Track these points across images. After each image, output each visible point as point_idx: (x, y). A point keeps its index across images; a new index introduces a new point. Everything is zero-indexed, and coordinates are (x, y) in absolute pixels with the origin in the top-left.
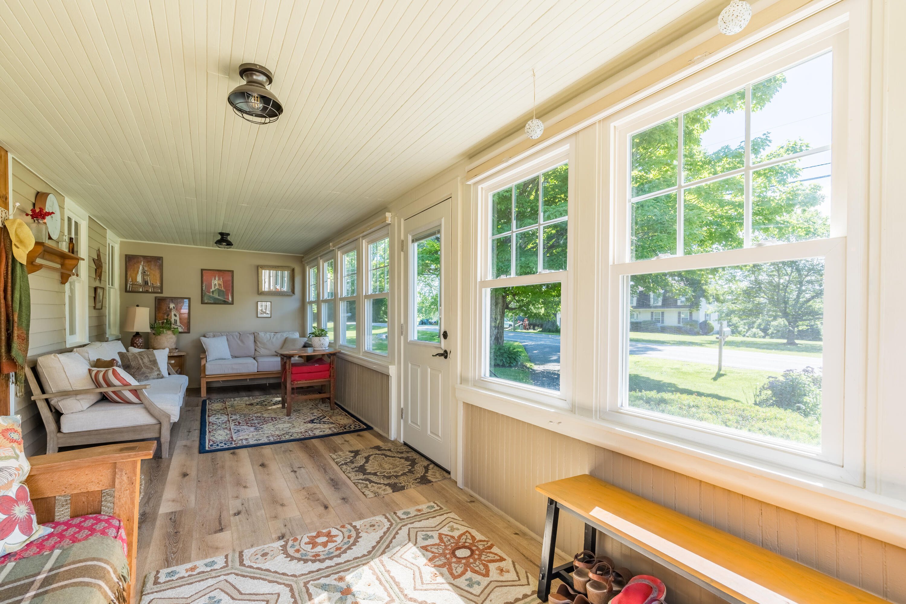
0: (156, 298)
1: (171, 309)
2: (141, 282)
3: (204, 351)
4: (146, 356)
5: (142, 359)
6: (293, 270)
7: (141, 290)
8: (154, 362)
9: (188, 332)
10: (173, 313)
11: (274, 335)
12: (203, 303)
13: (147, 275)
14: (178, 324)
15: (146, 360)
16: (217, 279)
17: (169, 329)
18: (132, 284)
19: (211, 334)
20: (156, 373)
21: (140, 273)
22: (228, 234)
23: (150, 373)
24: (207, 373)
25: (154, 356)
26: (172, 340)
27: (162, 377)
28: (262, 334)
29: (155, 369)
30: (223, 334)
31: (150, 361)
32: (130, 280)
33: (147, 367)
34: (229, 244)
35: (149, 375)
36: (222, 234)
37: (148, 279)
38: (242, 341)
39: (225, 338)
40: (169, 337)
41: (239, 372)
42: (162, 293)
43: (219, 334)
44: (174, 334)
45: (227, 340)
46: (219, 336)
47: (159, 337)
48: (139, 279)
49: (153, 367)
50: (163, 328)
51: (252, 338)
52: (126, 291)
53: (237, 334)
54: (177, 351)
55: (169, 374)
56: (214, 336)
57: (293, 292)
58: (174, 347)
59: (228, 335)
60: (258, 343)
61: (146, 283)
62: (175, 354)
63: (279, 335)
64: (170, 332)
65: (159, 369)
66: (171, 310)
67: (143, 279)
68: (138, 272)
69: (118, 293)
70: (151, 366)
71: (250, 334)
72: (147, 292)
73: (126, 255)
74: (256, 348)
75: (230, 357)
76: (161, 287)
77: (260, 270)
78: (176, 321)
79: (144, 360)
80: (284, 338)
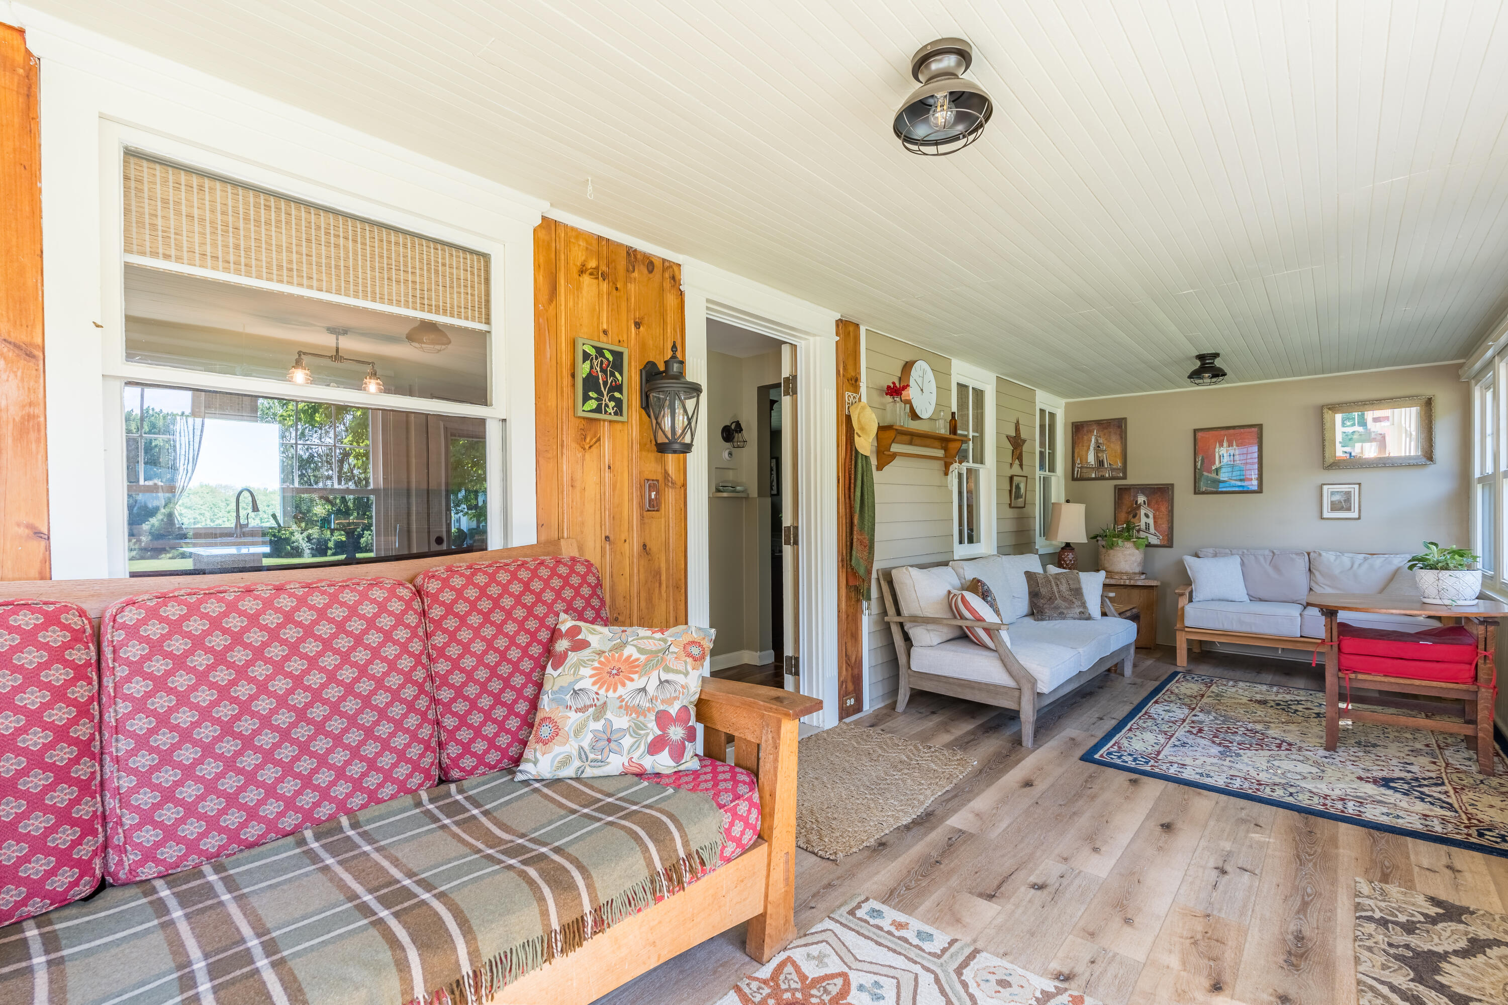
0: (1115, 486)
1: (1140, 505)
2: (1093, 463)
3: (1188, 582)
4: (1064, 581)
5: (1057, 585)
6: (1429, 404)
7: (1093, 476)
8: (1077, 592)
9: (1170, 546)
10: (1143, 512)
11: (1365, 559)
12: (1197, 492)
13: (1103, 451)
14: (1152, 530)
15: (1064, 588)
16: (1225, 444)
17: (1128, 539)
18: (1081, 468)
19: (1211, 550)
20: (1078, 610)
21: (1092, 448)
22: (1216, 355)
23: (1067, 608)
24: (1187, 623)
25: (1079, 582)
26: (1133, 559)
27: (1089, 618)
28: (1329, 557)
29: (1077, 603)
30: (1234, 551)
31: (1071, 590)
32: (1078, 461)
33: (1064, 599)
34: (1218, 374)
35: (1065, 612)
36: (1201, 357)
37: (1104, 456)
38: (1276, 568)
39: (1238, 560)
40: (1128, 552)
41: (1254, 630)
42: (1125, 478)
43: (1227, 551)
44: (1138, 549)
45: (1243, 564)
46: (1226, 555)
47: (1111, 552)
48: (1091, 458)
49: (1074, 600)
50: (1118, 537)
51: (1301, 564)
52: (1074, 479)
53: (1267, 552)
54: (1143, 577)
55: (1104, 614)
56: (1215, 555)
57: (1429, 456)
58: (1137, 570)
59: (1246, 556)
60: (1317, 573)
61: (1101, 463)
62: (1140, 583)
63: (1378, 561)
64: (1129, 545)
65: (1083, 604)
66: (1139, 507)
67: (1097, 457)
68: (1089, 448)
69: (1062, 482)
70: (1071, 598)
71: (1297, 554)
72: (1102, 478)
73: (1073, 423)
74: (1313, 584)
75: (1246, 598)
76: (1124, 469)
77: (1328, 415)
78: (1147, 525)
79: (1060, 586)
80: (1393, 568)
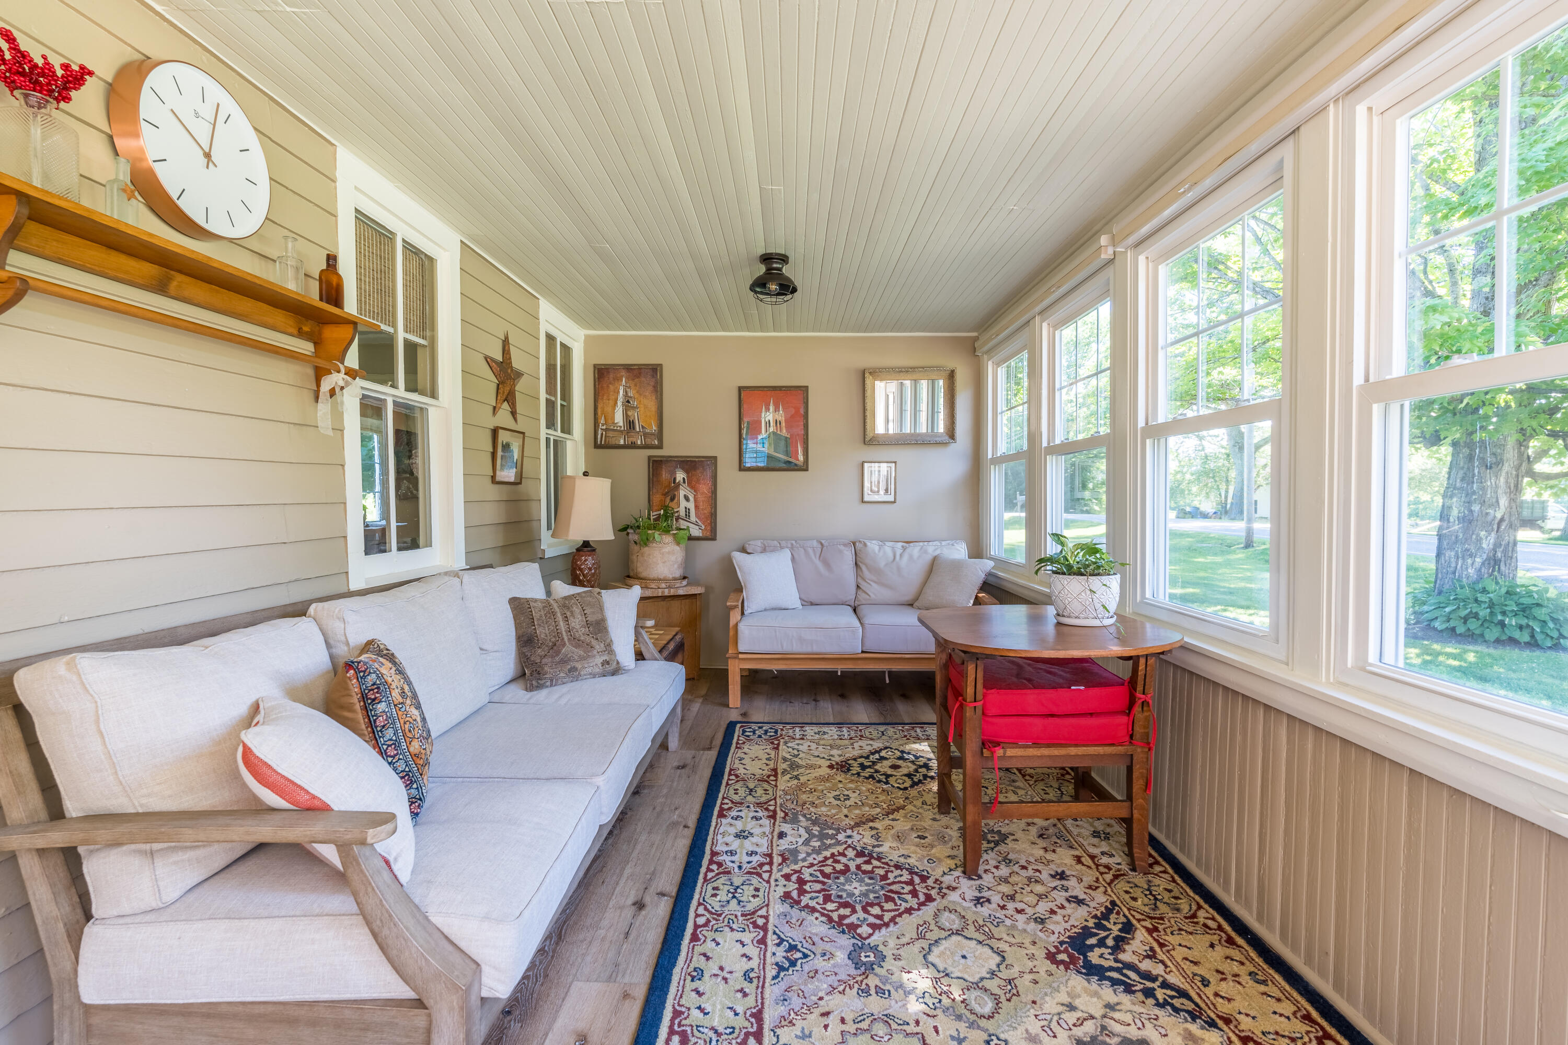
0: (649, 457)
1: (679, 484)
2: (621, 424)
3: (739, 589)
4: (577, 610)
5: (566, 619)
6: (951, 376)
7: (622, 442)
8: (599, 628)
9: (713, 538)
10: (682, 493)
11: (904, 549)
12: (742, 468)
13: (634, 408)
14: (693, 518)
15: (577, 622)
16: (772, 408)
17: (667, 531)
18: (606, 430)
19: (759, 543)
20: (599, 660)
21: (619, 403)
22: (783, 259)
23: (582, 659)
24: (742, 648)
25: (601, 609)
26: (673, 558)
27: (617, 671)
28: (873, 546)
29: (599, 646)
30: (783, 543)
31: (588, 624)
32: (602, 421)
33: (577, 642)
34: (787, 288)
35: (579, 665)
36: (766, 259)
37: (634, 415)
38: (827, 564)
39: (787, 554)
40: (667, 549)
41: (816, 649)
42: (660, 447)
43: (776, 543)
44: (678, 544)
45: (793, 559)
46: (774, 550)
47: (646, 550)
48: (619, 418)
49: (594, 642)
50: (655, 528)
51: (849, 555)
52: (597, 446)
53: (815, 543)
54: (685, 582)
55: (640, 656)
56: (764, 550)
57: (951, 433)
58: (678, 574)
59: (796, 547)
60: (863, 568)
61: (631, 424)
62: (681, 592)
63: (915, 550)
64: (668, 539)
65: (609, 648)
66: (677, 486)
67: (626, 416)
68: (616, 403)
69: (582, 450)
70: (588, 639)
71: (845, 545)
72: (633, 446)
73: (595, 366)
74: (860, 581)
75: (798, 604)
76: (660, 435)
77: (869, 380)
78: (687, 510)
79: (571, 619)
80: (929, 558)
